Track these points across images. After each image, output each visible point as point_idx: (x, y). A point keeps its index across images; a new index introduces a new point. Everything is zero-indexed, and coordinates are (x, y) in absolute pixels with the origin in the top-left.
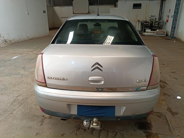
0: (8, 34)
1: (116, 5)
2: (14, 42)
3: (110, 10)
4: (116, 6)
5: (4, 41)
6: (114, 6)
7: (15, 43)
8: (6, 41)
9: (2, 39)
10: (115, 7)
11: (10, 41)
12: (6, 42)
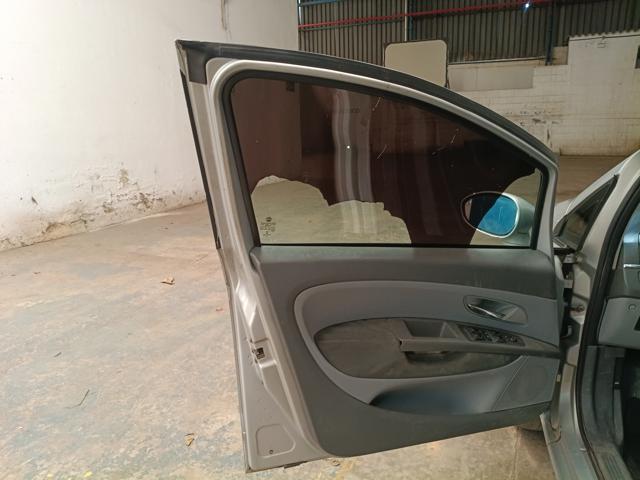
0: (155, 172)
1: (554, 59)
2: (175, 205)
3: (532, 76)
4: (550, 60)
5: (139, 200)
6: (544, 62)
7: (182, 207)
8: (144, 201)
9: (131, 190)
10: (546, 65)
11: (160, 199)
12: (145, 203)
